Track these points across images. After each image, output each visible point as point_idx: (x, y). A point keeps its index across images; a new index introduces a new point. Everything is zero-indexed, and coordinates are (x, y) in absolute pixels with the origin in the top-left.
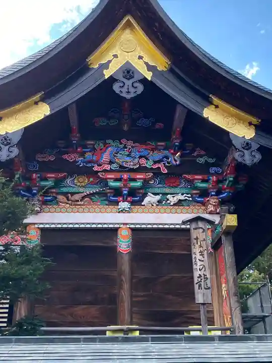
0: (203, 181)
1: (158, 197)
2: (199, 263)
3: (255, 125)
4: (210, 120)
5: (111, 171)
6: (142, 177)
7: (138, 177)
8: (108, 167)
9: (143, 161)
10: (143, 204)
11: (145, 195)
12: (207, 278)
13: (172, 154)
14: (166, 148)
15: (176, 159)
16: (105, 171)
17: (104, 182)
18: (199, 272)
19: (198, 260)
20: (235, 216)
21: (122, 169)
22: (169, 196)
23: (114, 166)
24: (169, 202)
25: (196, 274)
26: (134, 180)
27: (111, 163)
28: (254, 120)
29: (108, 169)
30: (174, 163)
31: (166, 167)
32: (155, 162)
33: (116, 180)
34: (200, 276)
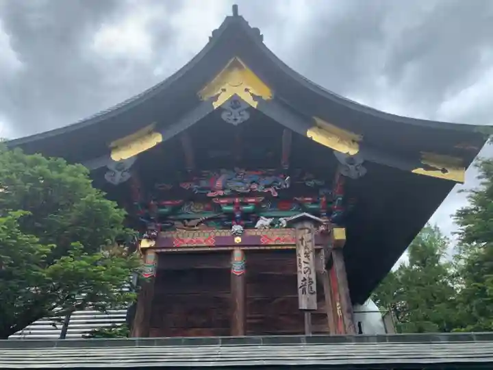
0: (314, 203)
1: (269, 221)
2: (304, 265)
3: (358, 143)
4: (314, 139)
5: (224, 197)
6: (253, 200)
7: (250, 200)
8: (221, 193)
9: (254, 186)
10: (256, 227)
11: (257, 219)
12: (312, 282)
13: (282, 178)
14: (277, 174)
15: (286, 182)
16: (220, 197)
17: (218, 207)
18: (304, 275)
19: (302, 262)
20: (344, 229)
21: (235, 194)
22: (281, 219)
23: (227, 192)
24: (281, 224)
25: (301, 277)
26: (247, 204)
27: (224, 189)
28: (357, 137)
29: (222, 194)
30: (284, 186)
31: (276, 190)
32: (266, 187)
33: (228, 204)
34: (305, 279)
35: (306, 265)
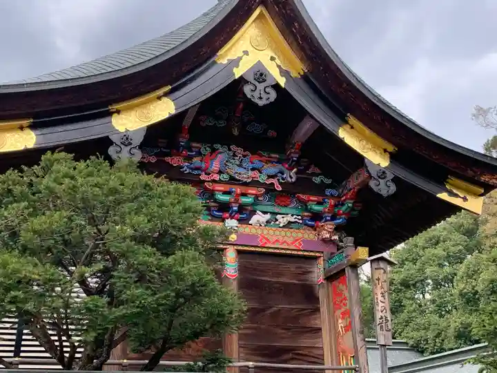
0: (319, 203)
1: (268, 216)
3: (390, 153)
5: (220, 182)
6: (254, 192)
7: (250, 191)
8: (217, 177)
9: (257, 174)
10: (250, 222)
11: (253, 213)
12: (388, 320)
13: (287, 169)
14: (279, 162)
15: (291, 176)
16: (214, 181)
17: (211, 194)
18: (381, 314)
19: (379, 302)
20: (367, 249)
21: (233, 180)
22: (278, 217)
23: (225, 177)
24: (277, 223)
26: (244, 195)
27: (220, 172)
28: (391, 148)
29: (217, 179)
30: (289, 180)
31: (280, 184)
32: (270, 177)
33: (225, 193)
34: (381, 318)
35: (383, 304)
